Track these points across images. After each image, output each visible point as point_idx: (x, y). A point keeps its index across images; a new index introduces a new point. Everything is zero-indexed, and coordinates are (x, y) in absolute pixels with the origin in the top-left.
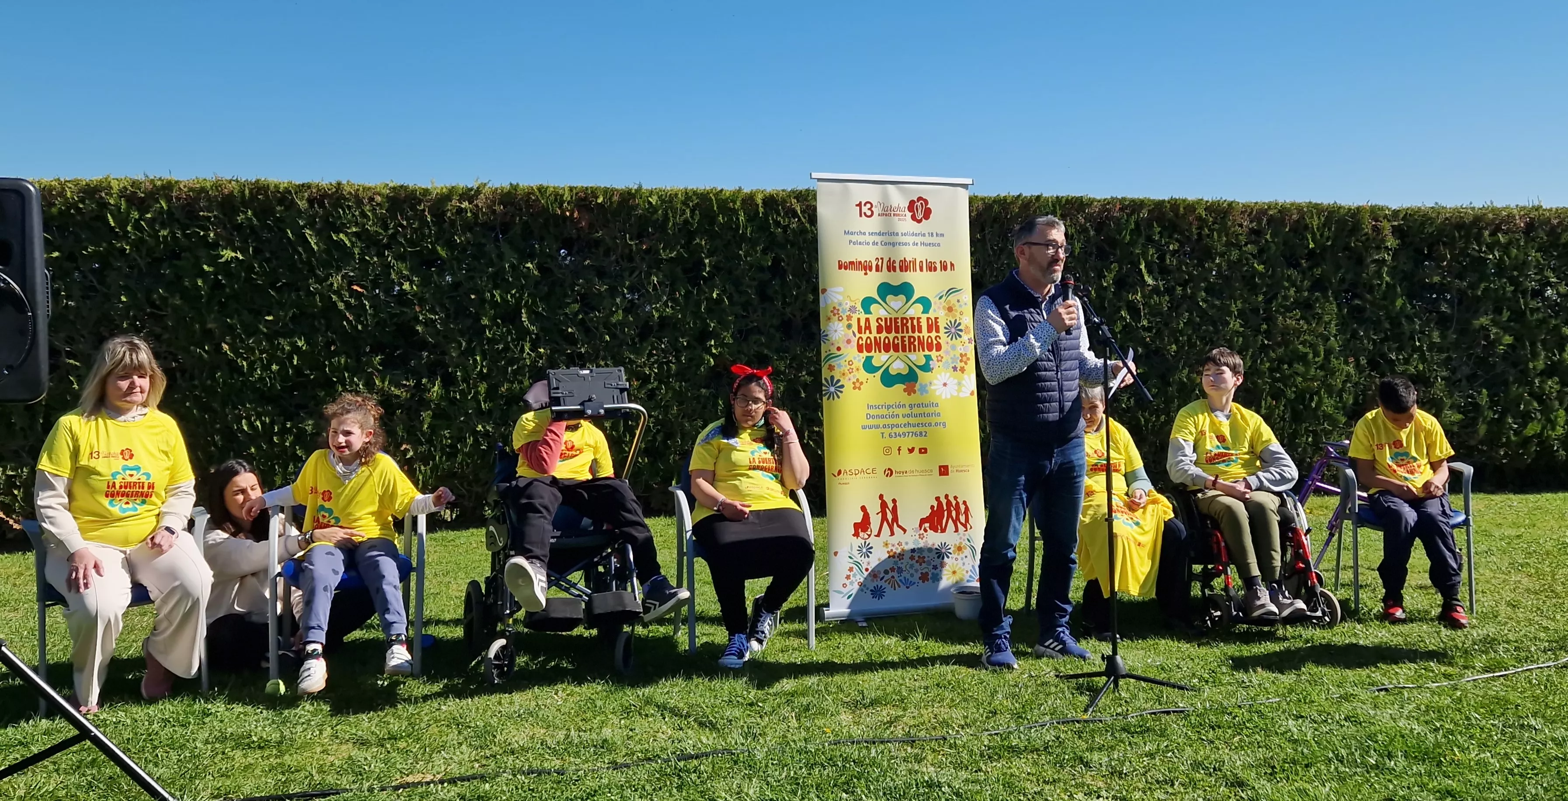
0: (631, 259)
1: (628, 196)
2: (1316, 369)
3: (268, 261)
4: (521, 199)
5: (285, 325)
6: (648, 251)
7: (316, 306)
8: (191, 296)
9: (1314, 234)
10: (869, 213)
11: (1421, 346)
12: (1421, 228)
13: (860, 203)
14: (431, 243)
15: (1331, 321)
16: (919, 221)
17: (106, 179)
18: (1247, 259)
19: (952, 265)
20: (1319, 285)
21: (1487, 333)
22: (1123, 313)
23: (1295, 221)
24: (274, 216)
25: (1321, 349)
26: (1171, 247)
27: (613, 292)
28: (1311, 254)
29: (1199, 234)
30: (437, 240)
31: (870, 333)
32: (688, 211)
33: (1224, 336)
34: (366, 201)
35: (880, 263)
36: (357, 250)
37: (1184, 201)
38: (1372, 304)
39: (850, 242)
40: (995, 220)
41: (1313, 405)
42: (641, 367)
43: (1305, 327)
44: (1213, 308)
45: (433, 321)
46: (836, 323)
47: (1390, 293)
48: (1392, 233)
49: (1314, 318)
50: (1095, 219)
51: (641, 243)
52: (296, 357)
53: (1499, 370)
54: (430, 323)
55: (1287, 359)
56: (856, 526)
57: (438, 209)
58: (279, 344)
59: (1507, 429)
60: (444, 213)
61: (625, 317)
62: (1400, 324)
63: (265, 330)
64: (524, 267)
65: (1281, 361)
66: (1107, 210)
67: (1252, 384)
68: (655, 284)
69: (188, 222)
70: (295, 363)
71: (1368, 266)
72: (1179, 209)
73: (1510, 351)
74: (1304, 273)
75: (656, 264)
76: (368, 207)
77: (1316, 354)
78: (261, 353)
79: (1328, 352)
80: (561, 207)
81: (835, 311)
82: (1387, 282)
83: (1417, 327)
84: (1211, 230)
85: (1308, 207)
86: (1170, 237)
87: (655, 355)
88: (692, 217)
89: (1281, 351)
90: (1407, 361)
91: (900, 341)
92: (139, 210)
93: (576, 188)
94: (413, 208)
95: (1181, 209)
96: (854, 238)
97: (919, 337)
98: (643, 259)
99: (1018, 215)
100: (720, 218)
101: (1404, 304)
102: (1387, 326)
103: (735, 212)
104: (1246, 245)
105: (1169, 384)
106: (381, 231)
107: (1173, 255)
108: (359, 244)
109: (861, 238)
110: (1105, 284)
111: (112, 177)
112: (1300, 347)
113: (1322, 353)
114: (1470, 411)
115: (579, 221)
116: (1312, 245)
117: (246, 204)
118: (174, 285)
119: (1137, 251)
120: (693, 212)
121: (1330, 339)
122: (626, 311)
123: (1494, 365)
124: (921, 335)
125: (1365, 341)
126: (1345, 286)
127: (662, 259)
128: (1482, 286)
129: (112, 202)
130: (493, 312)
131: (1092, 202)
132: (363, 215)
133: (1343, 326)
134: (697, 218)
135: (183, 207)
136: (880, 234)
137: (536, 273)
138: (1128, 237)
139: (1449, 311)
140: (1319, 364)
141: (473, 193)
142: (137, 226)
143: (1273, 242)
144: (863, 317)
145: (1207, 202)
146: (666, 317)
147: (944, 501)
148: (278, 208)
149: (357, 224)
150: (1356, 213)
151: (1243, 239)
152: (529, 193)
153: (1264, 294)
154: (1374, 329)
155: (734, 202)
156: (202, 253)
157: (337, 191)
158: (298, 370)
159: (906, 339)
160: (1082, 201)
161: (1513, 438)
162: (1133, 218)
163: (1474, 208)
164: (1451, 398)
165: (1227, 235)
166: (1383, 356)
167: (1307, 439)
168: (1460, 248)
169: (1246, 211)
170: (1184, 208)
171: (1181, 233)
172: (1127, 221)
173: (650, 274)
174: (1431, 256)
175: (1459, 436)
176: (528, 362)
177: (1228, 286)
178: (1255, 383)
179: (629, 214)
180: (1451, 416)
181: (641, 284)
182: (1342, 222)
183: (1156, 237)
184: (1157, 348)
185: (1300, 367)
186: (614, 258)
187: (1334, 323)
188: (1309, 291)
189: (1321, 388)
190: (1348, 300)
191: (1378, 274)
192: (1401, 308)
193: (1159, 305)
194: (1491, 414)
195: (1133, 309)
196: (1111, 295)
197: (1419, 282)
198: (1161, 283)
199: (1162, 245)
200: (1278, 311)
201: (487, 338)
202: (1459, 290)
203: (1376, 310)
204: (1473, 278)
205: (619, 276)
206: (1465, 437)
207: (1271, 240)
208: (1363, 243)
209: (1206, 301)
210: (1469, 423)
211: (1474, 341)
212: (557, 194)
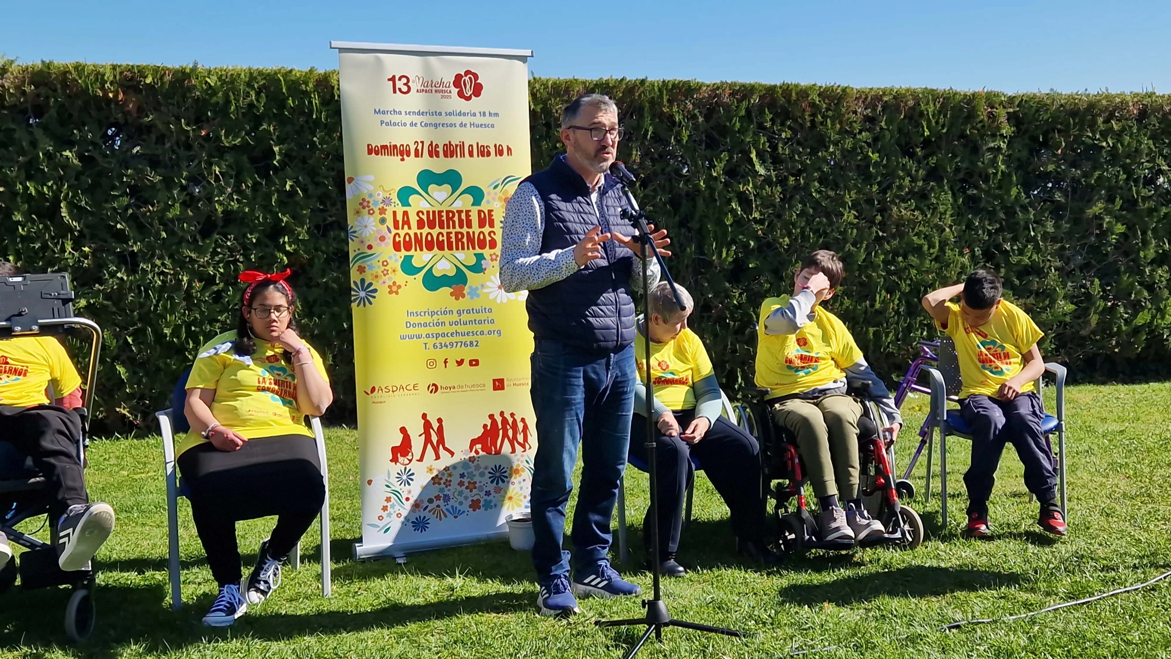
0: (189, 148)
1: (182, 76)
2: (931, 261)
4: (56, 79)
6: (207, 138)
9: (929, 121)
10: (405, 89)
11: (1036, 236)
12: (1037, 115)
13: (394, 77)
15: (946, 211)
16: (468, 99)
18: (861, 148)
19: (509, 149)
20: (935, 174)
21: (1101, 222)
22: (733, 204)
23: (910, 108)
25: (936, 241)
26: (783, 135)
27: (168, 183)
28: (926, 143)
29: (813, 122)
31: (410, 228)
32: (253, 93)
33: (838, 228)
35: (420, 148)
37: (796, 86)
38: (987, 193)
39: (382, 122)
42: (204, 267)
43: (920, 218)
44: (826, 199)
46: (367, 216)
47: (1005, 181)
48: (1008, 120)
49: (929, 209)
50: (704, 106)
51: (200, 128)
53: (1111, 259)
55: (901, 251)
56: (394, 450)
59: (1118, 319)
61: (183, 211)
62: (1016, 213)
64: (61, 155)
65: (896, 254)
66: (716, 96)
67: (867, 277)
68: (216, 175)
71: (983, 155)
72: (791, 95)
73: (1122, 240)
74: (919, 162)
75: (221, 152)
77: (931, 246)
79: (943, 244)
80: (102, 88)
81: (364, 204)
82: (1002, 171)
83: (1032, 217)
84: (824, 117)
85: (923, 93)
86: (783, 124)
87: (220, 253)
88: (258, 101)
89: (895, 243)
90: (1021, 252)
91: (445, 238)
93: (119, 66)
95: (794, 94)
96: (387, 118)
97: (468, 233)
98: (202, 147)
100: (290, 101)
101: (1019, 193)
102: (1002, 215)
103: (306, 94)
104: (860, 132)
105: (781, 279)
107: (786, 144)
109: (396, 118)
110: (715, 174)
112: (915, 238)
113: (937, 245)
114: (1081, 302)
115: (125, 102)
119: (748, 140)
120: (258, 94)
121: (945, 230)
122: (185, 205)
123: (1107, 255)
124: (471, 231)
125: (980, 232)
126: (961, 175)
127: (225, 147)
128: (1097, 174)
130: (26, 206)
131: (700, 88)
133: (958, 214)
134: (263, 100)
136: (419, 113)
137: (76, 162)
138: (738, 125)
139: (1063, 200)
140: (934, 256)
143: (888, 129)
144: (400, 210)
145: (821, 87)
146: (232, 212)
147: (499, 419)
150: (971, 100)
151: (857, 127)
152: (65, 73)
153: (879, 184)
154: (990, 220)
155: (307, 85)
159: (453, 236)
160: (690, 86)
161: (1124, 328)
163: (1089, 95)
164: (1063, 288)
165: (841, 123)
166: (998, 247)
167: (922, 333)
168: (1074, 135)
169: (860, 97)
170: (797, 94)
171: (795, 121)
172: (737, 108)
173: (211, 164)
174: (1045, 144)
175: (1072, 327)
176: (71, 262)
177: (842, 176)
178: (869, 277)
179: (184, 97)
180: (1065, 307)
181: (201, 174)
182: (957, 109)
183: (768, 125)
184: (769, 242)
185: (915, 259)
186: (168, 145)
187: (949, 213)
188: (924, 181)
189: (936, 281)
190: (963, 190)
191: (993, 162)
192: (1016, 197)
193: (770, 196)
194: (1102, 304)
195: (744, 200)
196: (721, 186)
197: (1034, 171)
198: (773, 173)
199: (774, 133)
200: (893, 202)
201: (22, 235)
202: (1073, 179)
203: (991, 200)
204: (1087, 166)
205: (175, 166)
206: (1078, 328)
207: (885, 127)
208: (978, 130)
209: (819, 192)
210: (1081, 314)
211: (1087, 231)
212: (98, 73)
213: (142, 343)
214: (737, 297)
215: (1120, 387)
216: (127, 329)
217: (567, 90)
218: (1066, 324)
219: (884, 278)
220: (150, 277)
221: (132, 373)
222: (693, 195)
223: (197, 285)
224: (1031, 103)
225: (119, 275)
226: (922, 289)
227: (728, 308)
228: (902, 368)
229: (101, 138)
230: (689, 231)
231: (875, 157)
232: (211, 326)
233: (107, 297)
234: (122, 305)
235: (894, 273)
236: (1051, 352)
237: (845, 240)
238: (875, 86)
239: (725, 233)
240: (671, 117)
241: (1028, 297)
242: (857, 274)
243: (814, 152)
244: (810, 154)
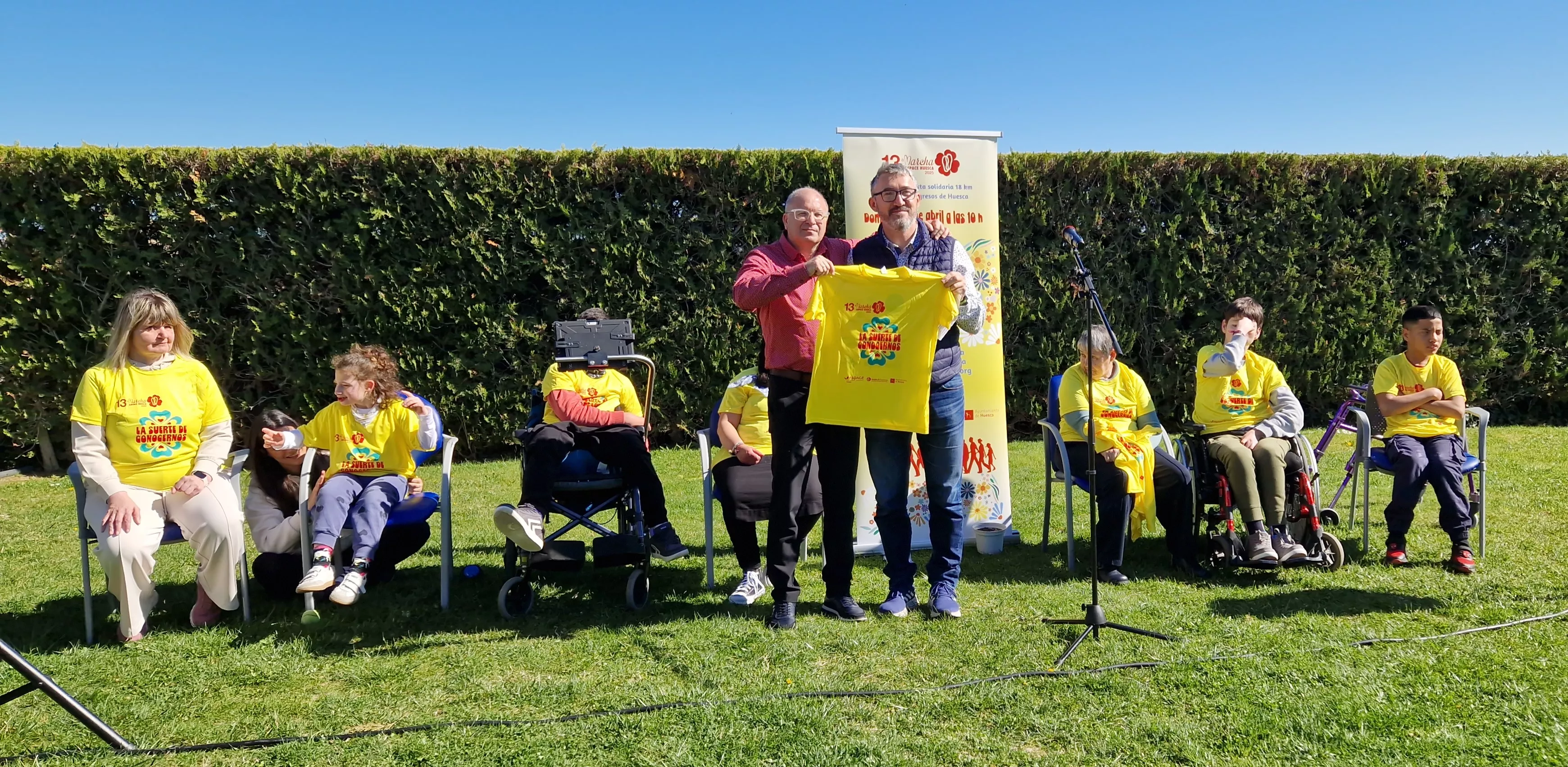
0: (733, 216)
1: (729, 158)
2: (1369, 311)
3: (414, 219)
4: (634, 162)
5: (431, 276)
6: (748, 208)
7: (457, 259)
8: (350, 251)
9: (1371, 184)
11: (1472, 288)
12: (1476, 177)
14: (555, 202)
15: (1384, 265)
16: (947, 174)
17: (272, 148)
18: (1305, 209)
20: (1375, 232)
21: (1538, 275)
22: (1185, 260)
23: (1353, 172)
24: (417, 179)
25: (1374, 292)
26: (1232, 199)
27: (717, 245)
28: (1368, 204)
29: (1260, 187)
30: (560, 200)
32: (783, 171)
33: (1281, 281)
34: (496, 164)
36: (490, 210)
37: (1246, 155)
38: (1426, 249)
40: (1067, 175)
41: (1364, 344)
43: (1359, 272)
44: (1271, 255)
45: (560, 272)
47: (1443, 239)
48: (1448, 181)
49: (1368, 264)
50: (1161, 173)
51: (742, 200)
52: (441, 304)
53: (1546, 310)
54: (556, 274)
55: (1341, 302)
57: (561, 171)
58: (427, 292)
59: (1551, 366)
60: (565, 175)
62: (1453, 267)
63: (414, 280)
64: (638, 223)
65: (1335, 304)
66: (1172, 165)
67: (1306, 325)
68: (754, 239)
69: (343, 184)
70: (442, 309)
71: (1422, 214)
72: (1240, 163)
73: (1558, 293)
74: (1360, 222)
75: (756, 218)
76: (498, 170)
77: (1369, 297)
78: (412, 300)
79: (1381, 296)
80: (668, 169)
82: (1441, 230)
83: (1468, 270)
84: (1272, 182)
85: (1366, 158)
86: (1232, 189)
88: (787, 177)
89: (1335, 295)
90: (1457, 303)
92: (302, 175)
93: (681, 151)
94: (538, 171)
95: (1243, 162)
98: (743, 215)
99: (1088, 171)
100: (812, 177)
101: (1457, 249)
102: (1439, 269)
103: (825, 170)
104: (1305, 195)
106: (512, 192)
107: (1234, 206)
108: (492, 203)
110: (1168, 234)
111: (277, 145)
112: (1354, 291)
113: (1375, 296)
114: (1516, 350)
115: (685, 181)
116: (1368, 195)
117: (392, 168)
118: (335, 241)
119: (1200, 203)
120: (787, 171)
121: (1383, 283)
122: (730, 262)
123: (1542, 306)
125: (1417, 285)
126: (1400, 233)
127: (761, 215)
128: (1535, 231)
129: (278, 168)
130: (611, 263)
131: (1158, 158)
132: (495, 177)
133: (1397, 269)
134: (791, 176)
135: (339, 171)
137: (648, 228)
138: (1191, 190)
139: (1500, 256)
140: (1371, 307)
141: (591, 156)
142: (301, 190)
143: (1331, 192)
145: (1269, 155)
148: (420, 171)
149: (489, 186)
150: (1413, 164)
151: (1302, 190)
152: (641, 157)
153: (1321, 241)
154: (1427, 273)
155: (825, 162)
156: (357, 212)
157: (471, 156)
158: (444, 315)
160: (1148, 157)
161: (1556, 374)
162: (1197, 172)
163: (1529, 157)
164: (1498, 336)
165: (1286, 187)
166: (1434, 298)
167: (1357, 376)
168: (1513, 195)
169: (1306, 163)
170: (1246, 161)
171: (1244, 186)
172: (1191, 175)
173: (750, 230)
174: (1485, 204)
175: (1504, 372)
176: (644, 308)
177: (1286, 235)
178: (1309, 325)
179: (730, 174)
180: (1498, 354)
181: (742, 238)
182: (1398, 172)
183: (1219, 190)
184: (1216, 293)
185: (1353, 309)
186: (717, 214)
187: (1387, 267)
188: (1364, 238)
189: (1372, 329)
190: (1401, 247)
191: (1432, 221)
192: (1453, 253)
193: (1219, 253)
194: (1536, 351)
195: (1194, 257)
196: (1174, 245)
197: (1472, 228)
198: (1222, 233)
199: (1224, 196)
200: (1333, 258)
201: (608, 287)
202: (1511, 236)
203: (1428, 255)
204: (1526, 223)
205: (723, 231)
206: (1511, 373)
207: (1329, 190)
208: (1418, 192)
209: (1265, 249)
210: (1515, 360)
211: (1523, 284)
212: (665, 156)
213: (697, 373)
214: (1186, 341)
215: (1550, 429)
216: (685, 362)
217: (1040, 164)
218: (1499, 370)
219: (1323, 326)
220: (703, 320)
221: (690, 398)
222: (1149, 253)
223: (739, 327)
224: (1471, 166)
225: (680, 319)
226: (1359, 336)
227: (1178, 352)
228: (1335, 407)
229: (668, 208)
230: (1145, 284)
231: (1318, 217)
232: (749, 360)
233: (671, 336)
234: (682, 343)
235: (1332, 322)
236: (1483, 395)
237: (1288, 292)
238: (1320, 154)
239: (1177, 286)
240: (1132, 184)
241: (1463, 344)
242: (1297, 322)
243: (1260, 213)
244: (1257, 215)
